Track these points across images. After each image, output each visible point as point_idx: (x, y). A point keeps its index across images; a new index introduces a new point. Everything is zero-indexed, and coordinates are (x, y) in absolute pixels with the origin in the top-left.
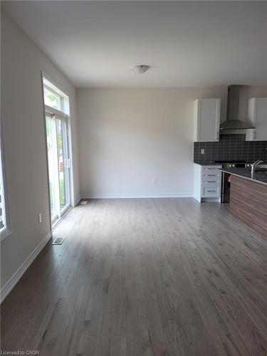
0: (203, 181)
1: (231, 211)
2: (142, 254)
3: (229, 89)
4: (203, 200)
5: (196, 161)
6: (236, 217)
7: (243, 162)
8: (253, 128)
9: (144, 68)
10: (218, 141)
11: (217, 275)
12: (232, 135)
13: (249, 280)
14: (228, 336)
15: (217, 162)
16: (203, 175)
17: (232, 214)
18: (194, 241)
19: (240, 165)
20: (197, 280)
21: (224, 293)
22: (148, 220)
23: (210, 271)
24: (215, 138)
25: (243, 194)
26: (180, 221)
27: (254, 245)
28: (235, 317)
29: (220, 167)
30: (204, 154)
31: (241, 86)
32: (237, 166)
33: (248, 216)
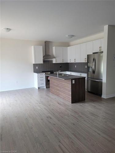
0: (38, 80)
1: (51, 91)
2: (16, 117)
3: (45, 43)
4: (39, 88)
5: (35, 72)
6: (53, 93)
7: (53, 71)
8: (55, 58)
9: (8, 30)
10: (43, 63)
11: (51, 118)
12: (48, 61)
13: (62, 117)
14: (60, 142)
15: (43, 72)
16: (38, 78)
17: (51, 92)
18: (39, 106)
19: (52, 73)
20: (43, 122)
21: (55, 125)
22: (16, 100)
23: (47, 117)
24: (42, 62)
25: (55, 84)
26: (31, 98)
27: (61, 103)
28: (60, 133)
29: (45, 74)
30: (38, 69)
31: (50, 41)
32: (51, 73)
33: (57, 92)
